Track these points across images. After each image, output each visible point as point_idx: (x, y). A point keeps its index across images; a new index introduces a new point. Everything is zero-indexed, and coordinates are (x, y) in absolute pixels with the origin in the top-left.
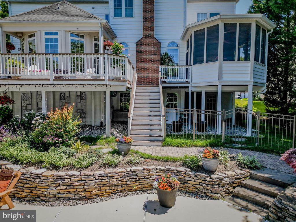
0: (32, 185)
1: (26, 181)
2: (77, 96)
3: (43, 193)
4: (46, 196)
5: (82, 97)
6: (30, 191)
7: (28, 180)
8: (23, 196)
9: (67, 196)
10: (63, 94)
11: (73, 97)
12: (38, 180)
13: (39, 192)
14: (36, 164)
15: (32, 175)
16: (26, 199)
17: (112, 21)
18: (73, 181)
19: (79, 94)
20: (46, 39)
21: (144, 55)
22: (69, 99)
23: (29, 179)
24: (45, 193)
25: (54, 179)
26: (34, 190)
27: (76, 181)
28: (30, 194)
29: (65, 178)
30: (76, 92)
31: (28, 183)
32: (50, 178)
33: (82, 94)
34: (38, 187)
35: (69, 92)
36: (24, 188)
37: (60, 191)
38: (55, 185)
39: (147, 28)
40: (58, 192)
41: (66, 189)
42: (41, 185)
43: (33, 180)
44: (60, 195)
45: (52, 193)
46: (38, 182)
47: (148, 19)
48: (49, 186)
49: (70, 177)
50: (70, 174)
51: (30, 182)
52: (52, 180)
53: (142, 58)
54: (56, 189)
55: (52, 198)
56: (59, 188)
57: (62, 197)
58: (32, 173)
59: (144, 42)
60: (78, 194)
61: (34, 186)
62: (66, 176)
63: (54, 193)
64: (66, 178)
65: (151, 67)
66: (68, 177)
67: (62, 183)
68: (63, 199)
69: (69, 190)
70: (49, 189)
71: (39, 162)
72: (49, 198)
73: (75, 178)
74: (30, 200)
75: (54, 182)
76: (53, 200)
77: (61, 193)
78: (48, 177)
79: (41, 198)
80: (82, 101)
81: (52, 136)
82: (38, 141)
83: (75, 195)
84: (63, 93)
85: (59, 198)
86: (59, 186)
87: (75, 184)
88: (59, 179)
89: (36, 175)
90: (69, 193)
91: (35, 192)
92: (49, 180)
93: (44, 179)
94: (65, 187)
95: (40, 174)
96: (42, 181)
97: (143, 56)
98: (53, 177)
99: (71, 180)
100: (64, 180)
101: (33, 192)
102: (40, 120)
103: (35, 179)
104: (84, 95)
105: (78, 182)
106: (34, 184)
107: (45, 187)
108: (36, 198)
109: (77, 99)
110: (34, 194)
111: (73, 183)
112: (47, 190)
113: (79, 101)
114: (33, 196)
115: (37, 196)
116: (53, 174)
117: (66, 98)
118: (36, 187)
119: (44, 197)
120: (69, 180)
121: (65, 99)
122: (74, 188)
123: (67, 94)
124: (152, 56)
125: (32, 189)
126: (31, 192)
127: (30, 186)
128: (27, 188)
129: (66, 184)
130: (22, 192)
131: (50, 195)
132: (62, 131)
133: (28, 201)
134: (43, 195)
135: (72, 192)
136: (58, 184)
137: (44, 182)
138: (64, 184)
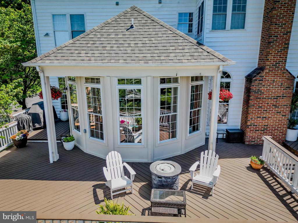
17: (208, 36)
20: (120, 90)
21: (265, 97)
39: (274, 54)
47: (279, 38)
53: (261, 101)
59: (267, 76)
65: (273, 116)
97: (262, 98)
124: (277, 98)
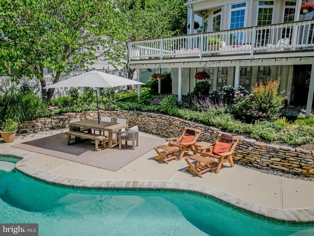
0: (244, 151)
1: (239, 147)
2: (259, 70)
3: (255, 161)
4: (259, 163)
5: (265, 72)
6: (242, 156)
7: (240, 147)
8: (236, 160)
9: (280, 168)
10: (244, 70)
11: (255, 72)
12: (251, 148)
13: (251, 159)
14: (243, 134)
15: (245, 142)
16: (239, 162)
18: (288, 156)
19: (262, 69)
20: (232, 12)
22: (250, 75)
23: (242, 146)
24: (258, 161)
25: (267, 150)
26: (246, 156)
27: (291, 156)
28: (243, 159)
29: (278, 151)
30: (259, 67)
31: (241, 149)
32: (263, 148)
33: (266, 69)
34: (250, 154)
35: (251, 67)
36: (237, 153)
37: (274, 162)
38: (268, 156)
40: (271, 163)
41: (280, 161)
42: (254, 153)
43: (247, 147)
44: (274, 166)
45: (266, 162)
46: (251, 150)
48: (262, 155)
49: (285, 151)
50: (284, 149)
51: (243, 148)
52: (266, 151)
54: (269, 159)
55: (265, 166)
56: (272, 159)
57: (275, 168)
58: (244, 141)
60: (293, 169)
61: (246, 153)
62: (280, 149)
63: (268, 163)
64: (280, 152)
66: (283, 151)
67: (276, 155)
68: (277, 171)
69: (284, 164)
70: (262, 158)
71: (245, 132)
72: (262, 166)
73: (290, 153)
74: (242, 164)
75: (267, 153)
76: (266, 169)
77: (275, 164)
78: (261, 147)
79: (254, 164)
80: (264, 76)
81: (256, 110)
82: (242, 113)
83: (290, 169)
84: (244, 68)
85: (273, 168)
86: (273, 157)
87: (290, 159)
88: (273, 150)
89: (249, 144)
90: (283, 166)
91: (248, 158)
92: (262, 150)
93: (257, 148)
94: (279, 160)
95: (252, 143)
96: (255, 149)
98: (266, 148)
99: (285, 155)
100: (278, 153)
101: (246, 157)
102: (241, 95)
103: (248, 147)
104: (268, 70)
105: (294, 157)
106: (246, 151)
107: (258, 156)
108: (248, 163)
109: (259, 74)
110: (246, 160)
111: (288, 158)
112: (260, 159)
113: (262, 76)
114: (245, 161)
115: (249, 162)
116: (266, 145)
117: (247, 73)
118: (248, 154)
119: (257, 164)
120: (284, 154)
121: (245, 75)
122: (289, 162)
123: (248, 70)
125: (244, 155)
126: (244, 157)
127: (242, 152)
128: (240, 153)
129: (280, 156)
130: (235, 156)
131: (264, 164)
132: (266, 106)
133: (241, 164)
134: (256, 162)
135: (285, 165)
136: (272, 156)
137: (258, 151)
138: (278, 157)
